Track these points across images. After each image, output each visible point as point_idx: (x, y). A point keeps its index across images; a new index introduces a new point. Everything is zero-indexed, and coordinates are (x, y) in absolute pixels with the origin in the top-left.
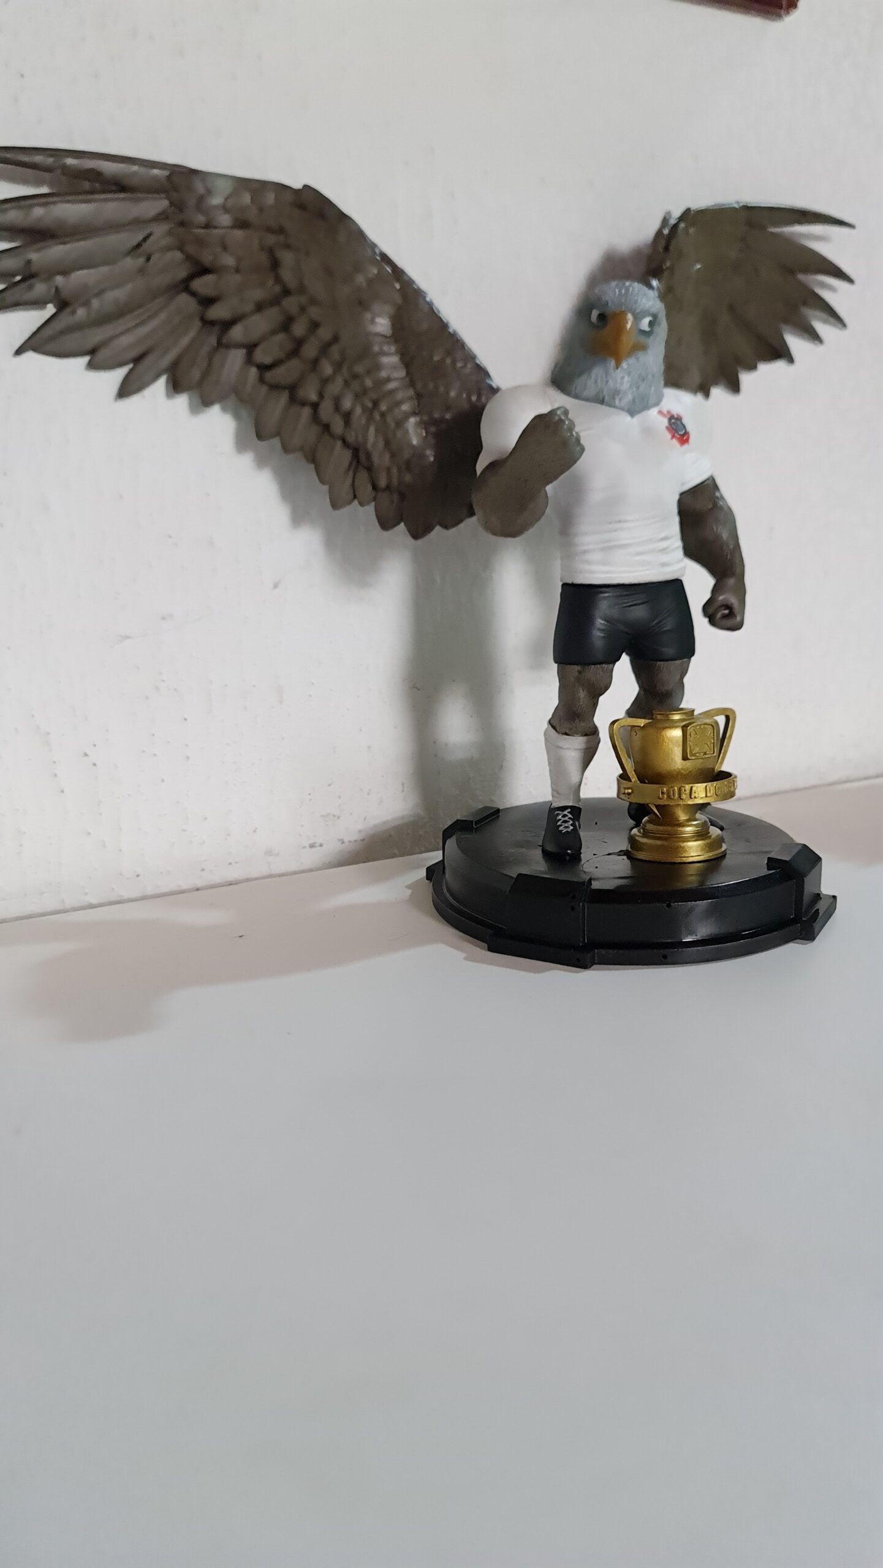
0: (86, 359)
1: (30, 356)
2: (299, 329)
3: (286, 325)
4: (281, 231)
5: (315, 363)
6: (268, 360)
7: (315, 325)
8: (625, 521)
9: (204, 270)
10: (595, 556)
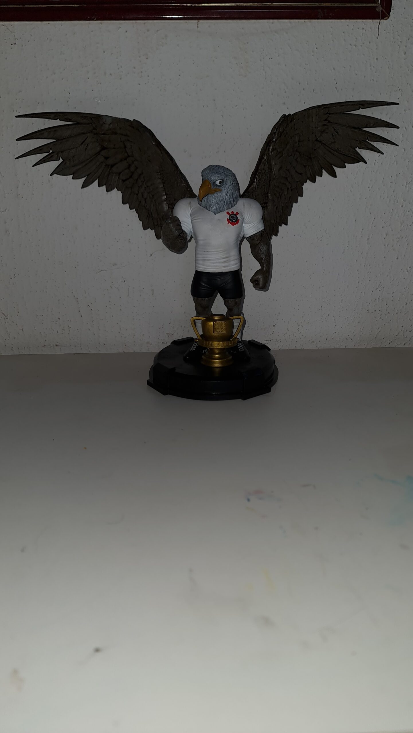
0: (71, 176)
1: (55, 175)
2: (132, 169)
3: (129, 167)
4: (126, 135)
5: (137, 180)
6: (124, 179)
7: (137, 168)
8: (209, 252)
9: (103, 148)
10: (201, 262)
